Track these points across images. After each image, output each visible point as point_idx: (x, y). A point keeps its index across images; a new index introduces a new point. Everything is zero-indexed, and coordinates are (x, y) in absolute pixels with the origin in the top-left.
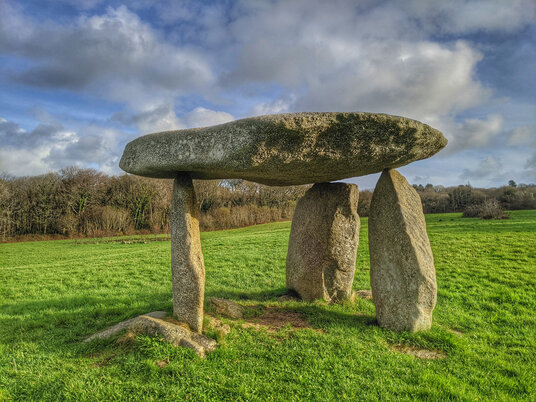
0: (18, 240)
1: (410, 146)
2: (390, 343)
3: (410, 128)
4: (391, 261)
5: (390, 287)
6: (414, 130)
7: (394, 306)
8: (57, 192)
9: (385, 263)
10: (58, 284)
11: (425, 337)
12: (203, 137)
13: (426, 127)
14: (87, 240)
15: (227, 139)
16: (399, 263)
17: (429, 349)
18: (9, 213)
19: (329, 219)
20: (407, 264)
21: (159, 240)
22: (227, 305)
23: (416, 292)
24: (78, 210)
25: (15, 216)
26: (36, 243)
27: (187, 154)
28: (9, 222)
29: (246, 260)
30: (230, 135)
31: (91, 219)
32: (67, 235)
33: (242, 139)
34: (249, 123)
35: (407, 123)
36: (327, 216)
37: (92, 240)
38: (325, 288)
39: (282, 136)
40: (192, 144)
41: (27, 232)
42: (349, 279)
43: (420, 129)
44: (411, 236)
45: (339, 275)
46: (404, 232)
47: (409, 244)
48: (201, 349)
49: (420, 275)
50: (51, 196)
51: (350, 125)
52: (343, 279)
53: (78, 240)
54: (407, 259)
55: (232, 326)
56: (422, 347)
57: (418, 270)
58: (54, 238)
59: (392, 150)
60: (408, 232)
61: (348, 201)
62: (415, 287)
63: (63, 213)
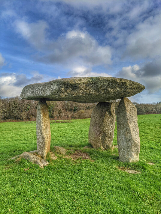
0: (5, 121)
1: (126, 89)
2: (119, 166)
3: (123, 82)
4: (123, 134)
5: (122, 144)
6: (125, 83)
7: (123, 152)
8: (19, 104)
9: (121, 135)
10: (9, 139)
11: (134, 164)
12: (43, 86)
13: (131, 81)
14: (29, 122)
15: (51, 87)
16: (125, 135)
17: (135, 169)
18: (2, 111)
19: (103, 116)
20: (128, 135)
21: (57, 122)
22: (60, 149)
23: (131, 146)
24: (27, 111)
25: (4, 113)
26: (11, 123)
27: (39, 92)
28: (2, 115)
29: (82, 131)
30: (52, 86)
31: (32, 114)
32: (23, 120)
33: (55, 87)
34: (57, 81)
35: (121, 80)
36: (102, 115)
37: (32, 122)
38: (101, 144)
39: (69, 86)
40: (40, 89)
41: (8, 118)
42: (111, 140)
43: (128, 82)
44: (130, 124)
45: (107, 139)
46: (127, 123)
47: (129, 128)
48: (42, 165)
49: (132, 140)
50: (17, 105)
51: (97, 81)
52: (108, 140)
53: (27, 122)
54: (128, 133)
55: (58, 157)
56: (132, 169)
57: (132, 138)
58: (18, 121)
59: (119, 91)
60: (128, 122)
61: (110, 109)
62: (130, 145)
63: (22, 111)
